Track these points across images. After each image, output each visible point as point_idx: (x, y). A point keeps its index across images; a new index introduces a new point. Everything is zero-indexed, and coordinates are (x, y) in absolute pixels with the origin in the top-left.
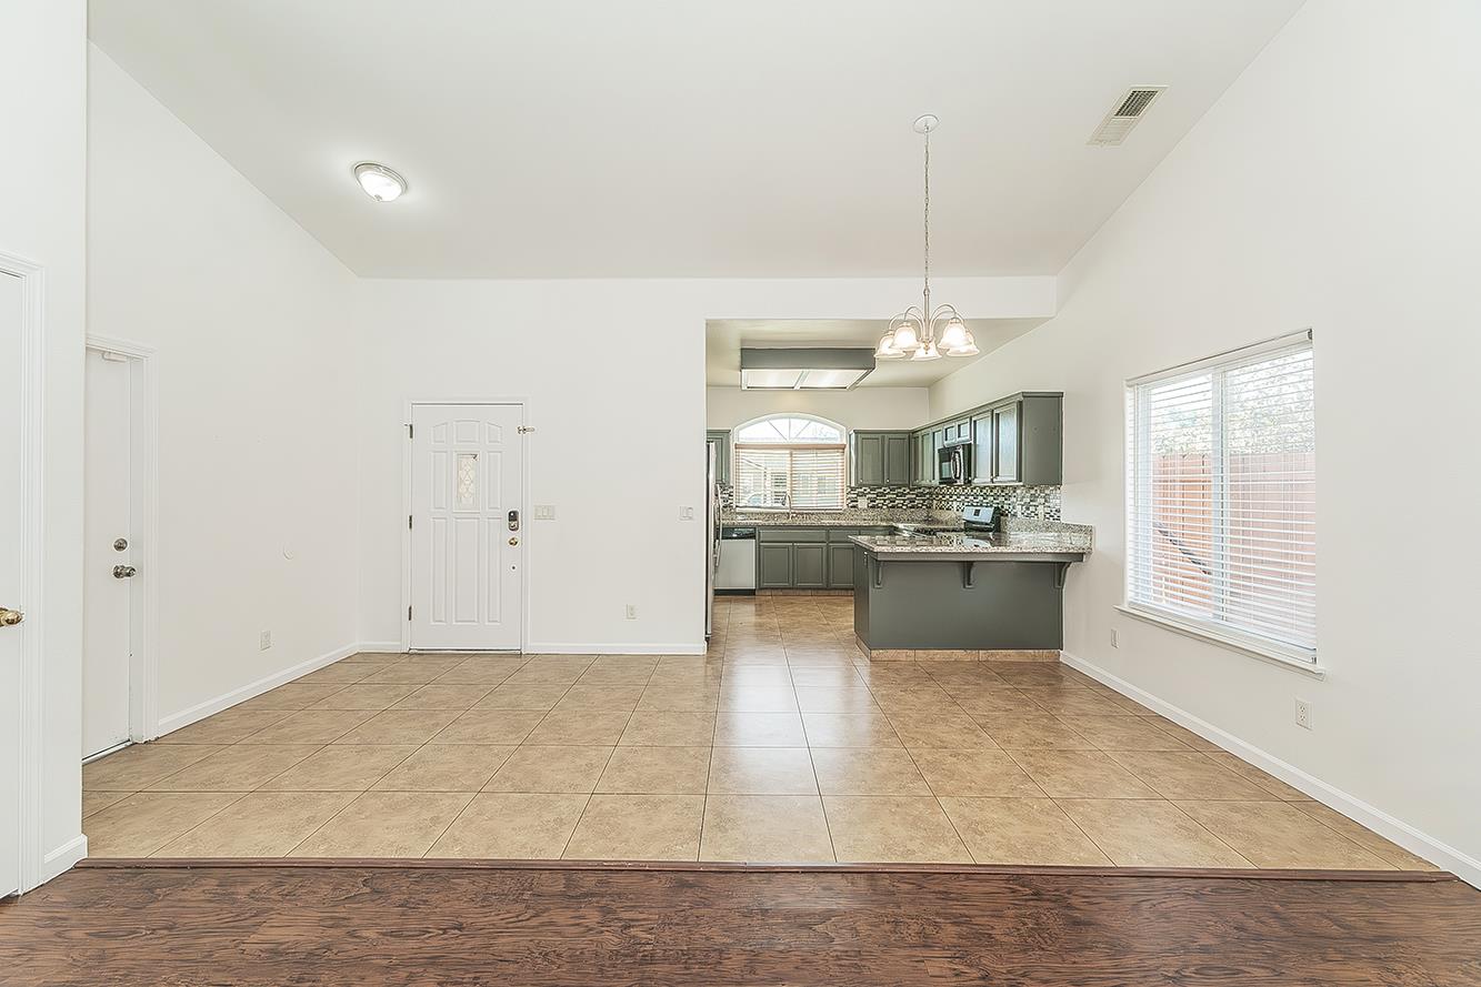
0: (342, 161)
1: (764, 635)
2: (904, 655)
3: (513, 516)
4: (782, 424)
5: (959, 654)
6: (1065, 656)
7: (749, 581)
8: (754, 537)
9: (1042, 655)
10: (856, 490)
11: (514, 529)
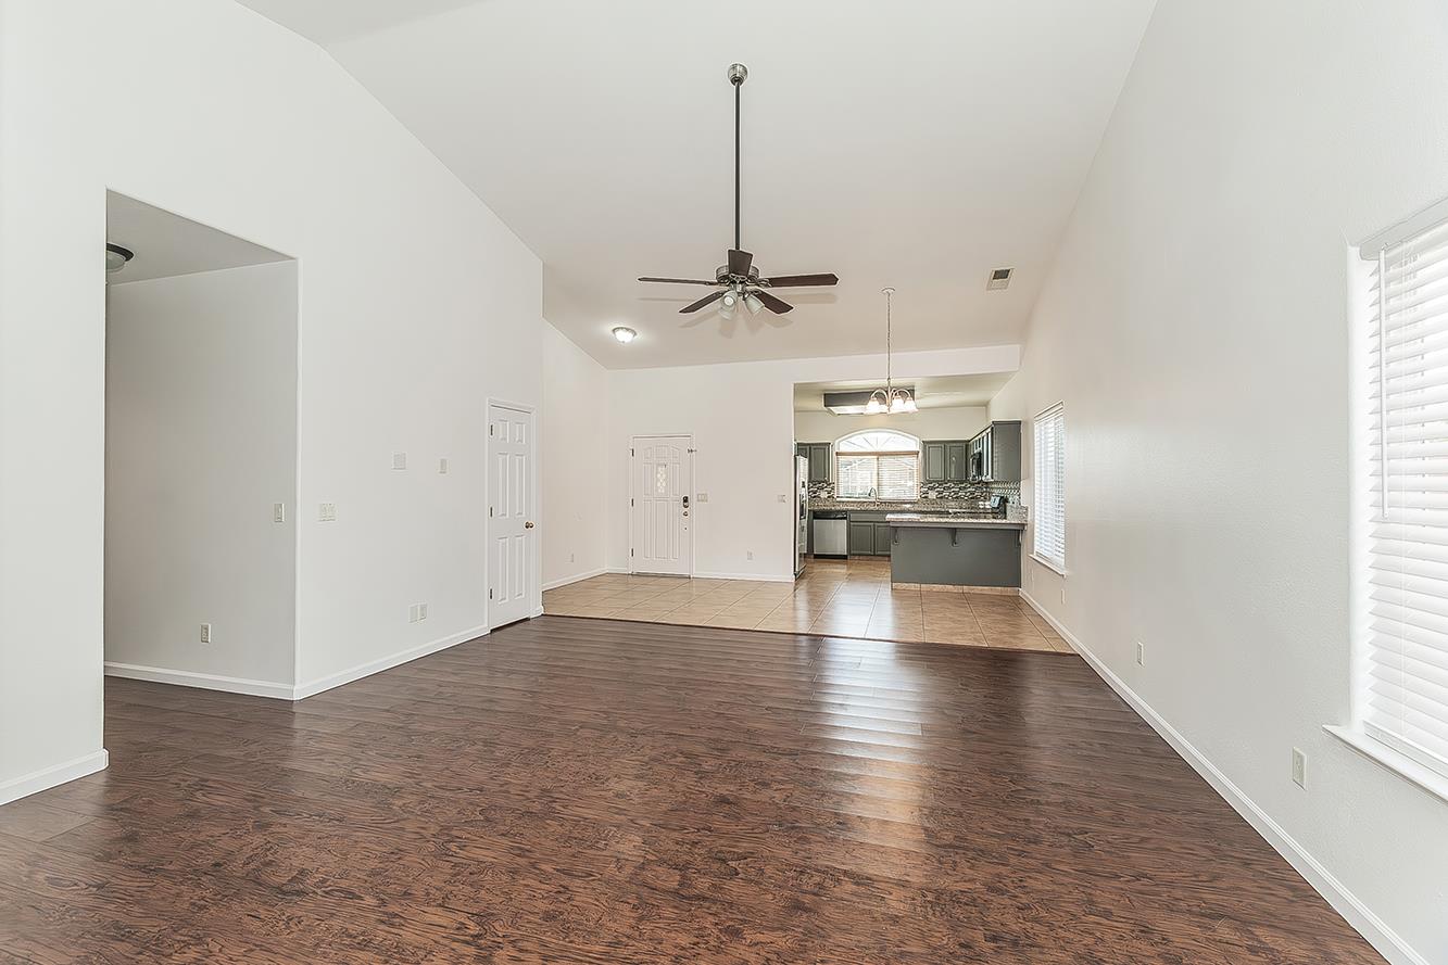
0: (608, 329)
1: (851, 578)
2: (913, 587)
3: (686, 500)
4: (871, 436)
5: (950, 587)
6: (1023, 592)
7: (842, 549)
8: (845, 518)
9: (1009, 591)
10: (928, 483)
11: (686, 507)
